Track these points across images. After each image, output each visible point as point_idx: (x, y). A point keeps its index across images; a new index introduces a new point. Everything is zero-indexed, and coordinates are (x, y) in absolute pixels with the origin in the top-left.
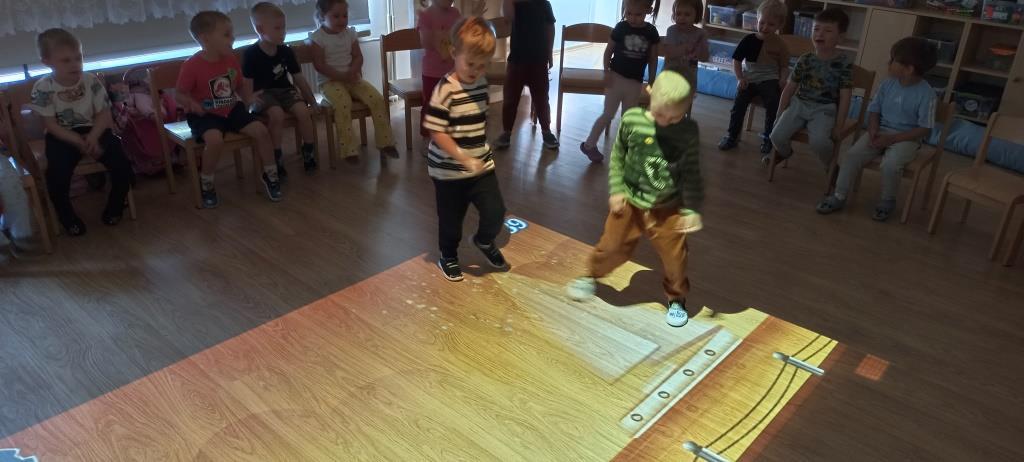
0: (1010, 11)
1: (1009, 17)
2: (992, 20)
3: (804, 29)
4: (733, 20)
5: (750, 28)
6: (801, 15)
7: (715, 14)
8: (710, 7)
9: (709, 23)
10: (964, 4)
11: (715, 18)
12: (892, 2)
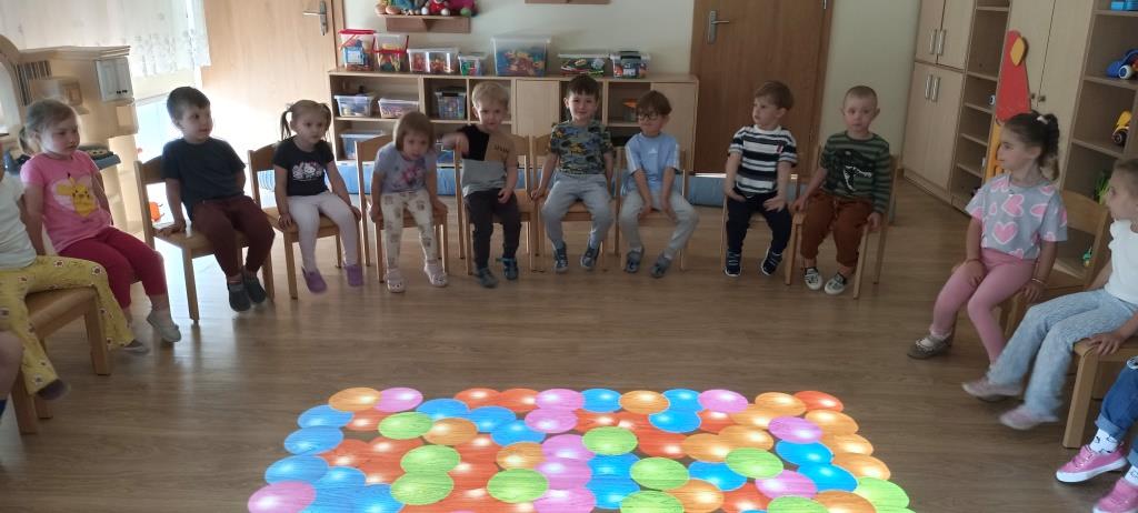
0: (636, 66)
1: (637, 72)
2: (624, 77)
3: (450, 109)
4: (367, 109)
5: (390, 115)
6: (444, 95)
7: (344, 105)
8: (337, 97)
9: (339, 115)
10: (594, 65)
11: (346, 111)
12: (531, 72)
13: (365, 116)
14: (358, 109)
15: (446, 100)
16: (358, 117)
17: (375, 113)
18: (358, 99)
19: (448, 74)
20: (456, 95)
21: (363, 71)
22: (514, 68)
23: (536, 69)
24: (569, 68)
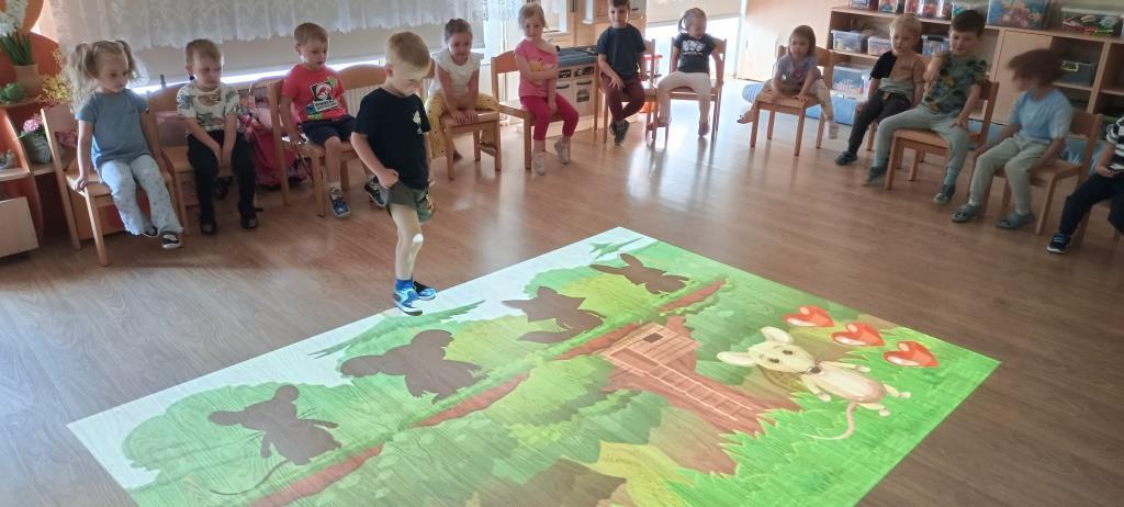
4: (858, 45)
6: (930, 39)
7: (838, 39)
8: (834, 32)
9: (831, 48)
10: (1103, 23)
11: (839, 44)
12: (1026, 23)
13: (857, 51)
14: (850, 44)
15: (932, 43)
16: (848, 52)
17: (864, 49)
18: (853, 35)
19: (938, 19)
20: (941, 40)
21: (863, 9)
22: (1007, 18)
23: (1031, 21)
24: (1073, 24)
